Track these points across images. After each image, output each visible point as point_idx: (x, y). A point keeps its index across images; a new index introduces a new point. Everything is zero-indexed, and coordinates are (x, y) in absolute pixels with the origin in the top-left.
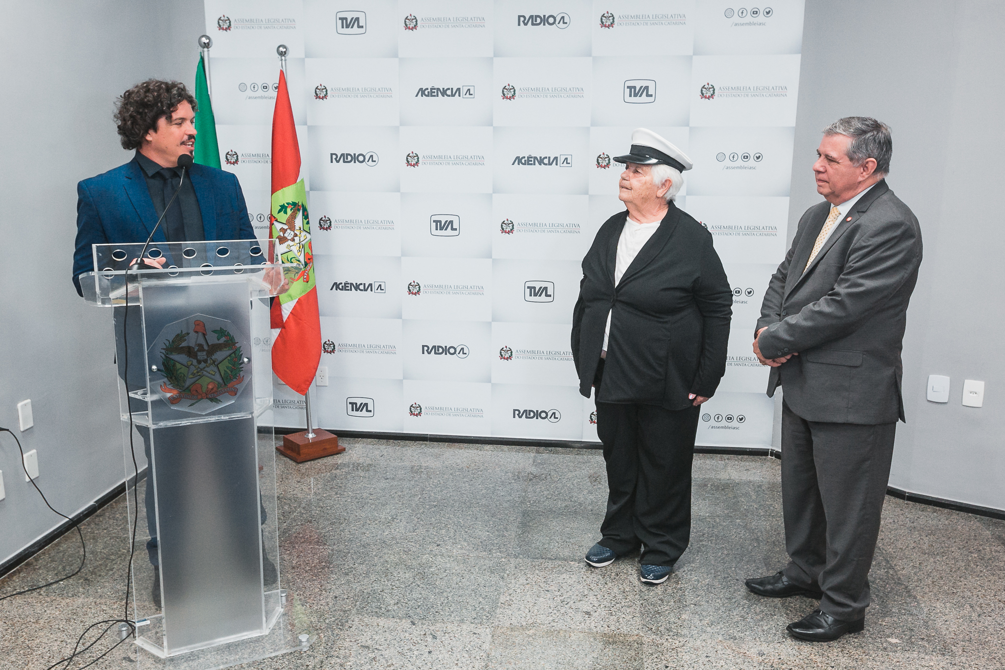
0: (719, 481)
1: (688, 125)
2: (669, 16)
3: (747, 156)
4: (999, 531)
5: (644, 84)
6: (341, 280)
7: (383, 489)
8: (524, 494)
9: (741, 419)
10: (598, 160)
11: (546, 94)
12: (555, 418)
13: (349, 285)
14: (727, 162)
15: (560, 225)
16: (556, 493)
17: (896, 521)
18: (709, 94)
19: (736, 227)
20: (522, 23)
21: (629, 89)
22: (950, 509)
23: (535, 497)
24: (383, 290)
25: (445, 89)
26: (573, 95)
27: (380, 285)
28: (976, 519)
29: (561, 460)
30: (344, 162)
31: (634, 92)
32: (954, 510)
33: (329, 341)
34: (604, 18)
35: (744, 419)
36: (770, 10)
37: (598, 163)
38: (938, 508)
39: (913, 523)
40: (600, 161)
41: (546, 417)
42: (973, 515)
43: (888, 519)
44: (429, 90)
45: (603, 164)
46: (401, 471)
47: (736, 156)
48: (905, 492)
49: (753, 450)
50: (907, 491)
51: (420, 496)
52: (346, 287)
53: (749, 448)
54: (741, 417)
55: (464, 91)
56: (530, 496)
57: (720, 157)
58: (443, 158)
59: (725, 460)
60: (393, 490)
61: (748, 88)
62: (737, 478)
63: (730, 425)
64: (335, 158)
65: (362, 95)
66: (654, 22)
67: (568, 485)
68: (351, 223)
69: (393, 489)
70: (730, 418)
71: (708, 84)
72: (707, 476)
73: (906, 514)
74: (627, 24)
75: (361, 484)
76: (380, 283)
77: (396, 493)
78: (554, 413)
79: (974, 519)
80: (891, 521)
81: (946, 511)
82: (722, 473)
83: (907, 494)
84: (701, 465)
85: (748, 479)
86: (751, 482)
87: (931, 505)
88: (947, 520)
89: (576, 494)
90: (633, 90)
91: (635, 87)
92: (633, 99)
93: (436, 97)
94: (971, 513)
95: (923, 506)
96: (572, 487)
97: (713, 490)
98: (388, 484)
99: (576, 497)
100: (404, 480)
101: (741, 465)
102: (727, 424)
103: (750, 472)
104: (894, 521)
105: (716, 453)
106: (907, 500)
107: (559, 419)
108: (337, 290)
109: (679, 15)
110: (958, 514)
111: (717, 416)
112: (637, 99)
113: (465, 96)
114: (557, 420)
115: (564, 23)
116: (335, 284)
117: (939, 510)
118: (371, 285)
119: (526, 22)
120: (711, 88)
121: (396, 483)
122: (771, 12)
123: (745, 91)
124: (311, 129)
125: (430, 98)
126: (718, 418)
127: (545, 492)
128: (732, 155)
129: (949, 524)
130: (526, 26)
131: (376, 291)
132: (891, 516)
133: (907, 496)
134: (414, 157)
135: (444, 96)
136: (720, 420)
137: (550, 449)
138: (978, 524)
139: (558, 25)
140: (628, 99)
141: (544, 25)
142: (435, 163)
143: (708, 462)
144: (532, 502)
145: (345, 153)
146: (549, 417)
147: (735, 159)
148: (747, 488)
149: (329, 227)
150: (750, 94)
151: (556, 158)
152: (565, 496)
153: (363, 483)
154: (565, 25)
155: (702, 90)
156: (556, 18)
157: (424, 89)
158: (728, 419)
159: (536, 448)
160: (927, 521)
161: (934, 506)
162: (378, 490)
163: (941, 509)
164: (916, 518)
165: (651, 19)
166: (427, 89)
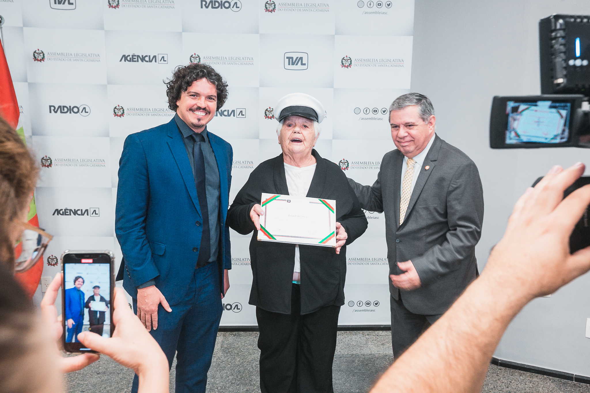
0: (363, 357)
1: (332, 87)
2: (317, 5)
3: (376, 110)
4: (568, 390)
5: (300, 55)
6: (62, 206)
7: (94, 385)
8: (213, 380)
9: (376, 304)
10: (265, 113)
11: (224, 62)
12: (238, 309)
13: (69, 211)
14: (362, 115)
15: (238, 162)
16: (239, 377)
17: (496, 386)
18: (347, 64)
19: (370, 162)
20: (204, 6)
21: (288, 59)
22: (531, 372)
23: (222, 383)
24: (97, 214)
25: (144, 56)
26: (245, 62)
27: (95, 211)
28: (550, 380)
29: (243, 344)
30: (61, 112)
31: (292, 61)
32: (533, 372)
33: (52, 256)
34: (267, 5)
35: (378, 303)
36: (390, 3)
37: (266, 115)
38: (522, 372)
39: (508, 387)
40: (267, 114)
41: (231, 309)
42: (548, 376)
43: (489, 385)
44: (131, 57)
45: (270, 116)
46: (112, 364)
47: (368, 110)
48: (498, 360)
49: (386, 326)
50: (499, 358)
51: (126, 390)
52: (66, 212)
53: (383, 325)
54: (376, 302)
55: (159, 58)
56: (218, 382)
57: (357, 111)
58: (144, 110)
59: (366, 335)
60: (103, 386)
61: (375, 60)
62: (376, 352)
63: (368, 308)
64: (53, 109)
65: (74, 59)
66: (306, 9)
67: (248, 368)
68: (68, 162)
69: (103, 384)
70: (368, 304)
71: (347, 56)
72: (354, 352)
73: (501, 378)
74: (285, 10)
75: (76, 381)
76: (95, 209)
77: (105, 388)
78: (237, 305)
79: (549, 380)
80: (492, 387)
81: (528, 374)
82: (365, 349)
83: (499, 361)
84: (349, 342)
85: (385, 353)
86: (387, 356)
87: (517, 369)
88: (530, 383)
89: (254, 377)
90: (291, 59)
91: (292, 58)
92: (291, 67)
93: (137, 63)
94: (546, 375)
95: (512, 370)
96: (251, 370)
97: (360, 366)
98: (99, 379)
99: (254, 381)
100: (114, 373)
101: (378, 340)
102: (366, 308)
103: (385, 346)
104: (494, 387)
105: (359, 330)
106: (499, 366)
107: (241, 309)
108: (58, 215)
109: (324, 5)
110: (537, 377)
111: (359, 303)
112: (294, 67)
113: (160, 62)
114: (239, 310)
115: (237, 7)
116: (57, 210)
117: (524, 374)
118: (87, 210)
119: (207, 5)
120: (349, 60)
121: (106, 377)
122: (391, 4)
123: (374, 62)
124: (32, 86)
125: (132, 63)
126: (360, 304)
127: (230, 377)
128: (365, 110)
129: (533, 387)
130: (207, 9)
131: (91, 215)
132: (491, 382)
133: (500, 362)
134: (120, 109)
135: (143, 62)
136: (361, 305)
137: (234, 333)
138: (553, 385)
139: (232, 9)
140: (287, 66)
141: (222, 8)
142: (137, 114)
143: (354, 337)
144: (219, 388)
145: (62, 105)
146: (233, 308)
147: (368, 112)
148: (384, 362)
149: (50, 165)
150: (377, 64)
151: (233, 111)
152: (246, 379)
153: (77, 379)
154: (238, 9)
155: (342, 61)
156: (231, 3)
157: (126, 56)
158: (367, 304)
159: (223, 333)
160: (517, 385)
161: (519, 370)
162: (90, 386)
163: (524, 372)
164: (509, 382)
165: (303, 6)
166: (129, 56)
